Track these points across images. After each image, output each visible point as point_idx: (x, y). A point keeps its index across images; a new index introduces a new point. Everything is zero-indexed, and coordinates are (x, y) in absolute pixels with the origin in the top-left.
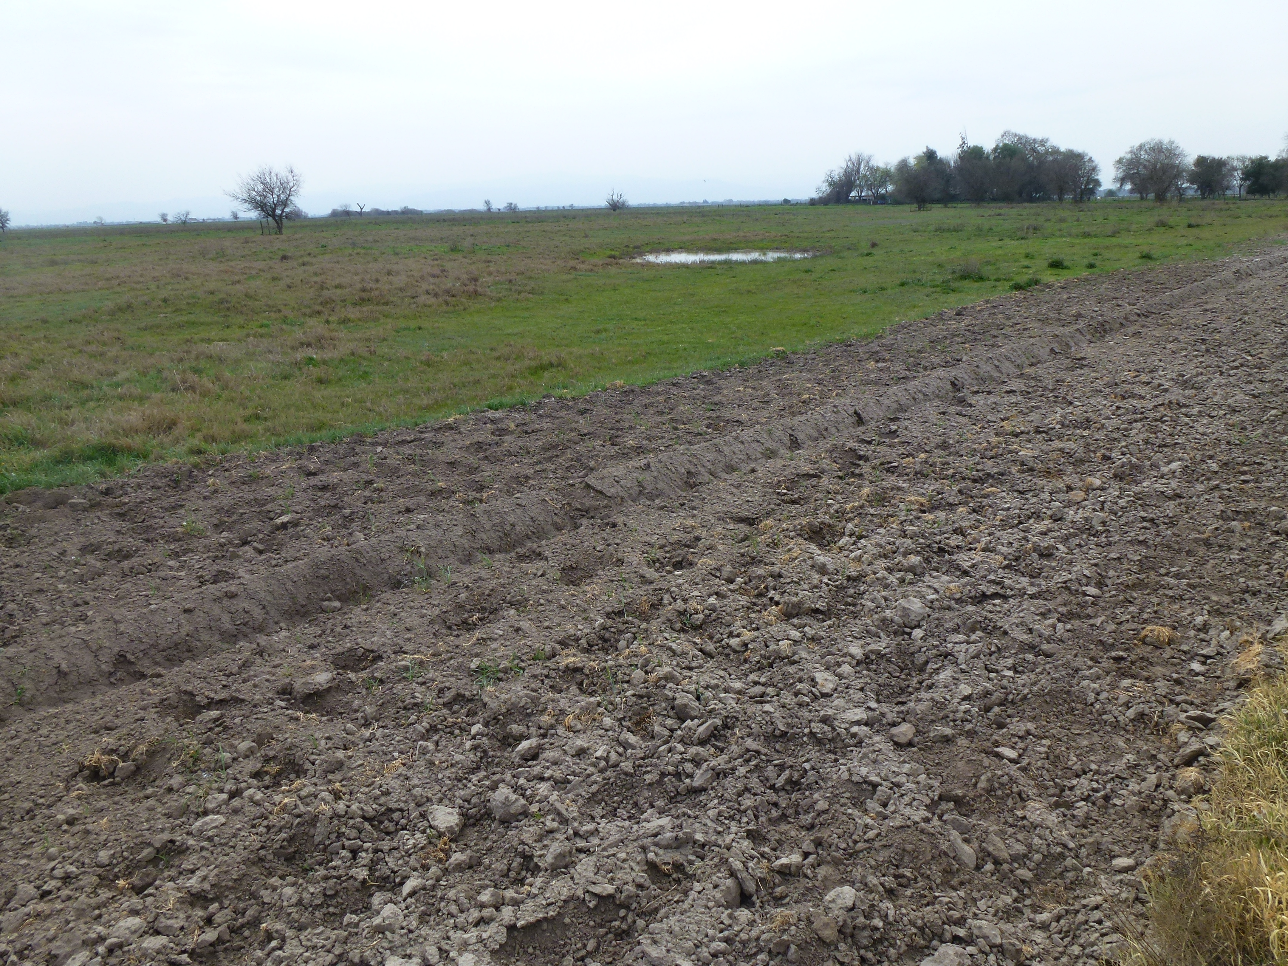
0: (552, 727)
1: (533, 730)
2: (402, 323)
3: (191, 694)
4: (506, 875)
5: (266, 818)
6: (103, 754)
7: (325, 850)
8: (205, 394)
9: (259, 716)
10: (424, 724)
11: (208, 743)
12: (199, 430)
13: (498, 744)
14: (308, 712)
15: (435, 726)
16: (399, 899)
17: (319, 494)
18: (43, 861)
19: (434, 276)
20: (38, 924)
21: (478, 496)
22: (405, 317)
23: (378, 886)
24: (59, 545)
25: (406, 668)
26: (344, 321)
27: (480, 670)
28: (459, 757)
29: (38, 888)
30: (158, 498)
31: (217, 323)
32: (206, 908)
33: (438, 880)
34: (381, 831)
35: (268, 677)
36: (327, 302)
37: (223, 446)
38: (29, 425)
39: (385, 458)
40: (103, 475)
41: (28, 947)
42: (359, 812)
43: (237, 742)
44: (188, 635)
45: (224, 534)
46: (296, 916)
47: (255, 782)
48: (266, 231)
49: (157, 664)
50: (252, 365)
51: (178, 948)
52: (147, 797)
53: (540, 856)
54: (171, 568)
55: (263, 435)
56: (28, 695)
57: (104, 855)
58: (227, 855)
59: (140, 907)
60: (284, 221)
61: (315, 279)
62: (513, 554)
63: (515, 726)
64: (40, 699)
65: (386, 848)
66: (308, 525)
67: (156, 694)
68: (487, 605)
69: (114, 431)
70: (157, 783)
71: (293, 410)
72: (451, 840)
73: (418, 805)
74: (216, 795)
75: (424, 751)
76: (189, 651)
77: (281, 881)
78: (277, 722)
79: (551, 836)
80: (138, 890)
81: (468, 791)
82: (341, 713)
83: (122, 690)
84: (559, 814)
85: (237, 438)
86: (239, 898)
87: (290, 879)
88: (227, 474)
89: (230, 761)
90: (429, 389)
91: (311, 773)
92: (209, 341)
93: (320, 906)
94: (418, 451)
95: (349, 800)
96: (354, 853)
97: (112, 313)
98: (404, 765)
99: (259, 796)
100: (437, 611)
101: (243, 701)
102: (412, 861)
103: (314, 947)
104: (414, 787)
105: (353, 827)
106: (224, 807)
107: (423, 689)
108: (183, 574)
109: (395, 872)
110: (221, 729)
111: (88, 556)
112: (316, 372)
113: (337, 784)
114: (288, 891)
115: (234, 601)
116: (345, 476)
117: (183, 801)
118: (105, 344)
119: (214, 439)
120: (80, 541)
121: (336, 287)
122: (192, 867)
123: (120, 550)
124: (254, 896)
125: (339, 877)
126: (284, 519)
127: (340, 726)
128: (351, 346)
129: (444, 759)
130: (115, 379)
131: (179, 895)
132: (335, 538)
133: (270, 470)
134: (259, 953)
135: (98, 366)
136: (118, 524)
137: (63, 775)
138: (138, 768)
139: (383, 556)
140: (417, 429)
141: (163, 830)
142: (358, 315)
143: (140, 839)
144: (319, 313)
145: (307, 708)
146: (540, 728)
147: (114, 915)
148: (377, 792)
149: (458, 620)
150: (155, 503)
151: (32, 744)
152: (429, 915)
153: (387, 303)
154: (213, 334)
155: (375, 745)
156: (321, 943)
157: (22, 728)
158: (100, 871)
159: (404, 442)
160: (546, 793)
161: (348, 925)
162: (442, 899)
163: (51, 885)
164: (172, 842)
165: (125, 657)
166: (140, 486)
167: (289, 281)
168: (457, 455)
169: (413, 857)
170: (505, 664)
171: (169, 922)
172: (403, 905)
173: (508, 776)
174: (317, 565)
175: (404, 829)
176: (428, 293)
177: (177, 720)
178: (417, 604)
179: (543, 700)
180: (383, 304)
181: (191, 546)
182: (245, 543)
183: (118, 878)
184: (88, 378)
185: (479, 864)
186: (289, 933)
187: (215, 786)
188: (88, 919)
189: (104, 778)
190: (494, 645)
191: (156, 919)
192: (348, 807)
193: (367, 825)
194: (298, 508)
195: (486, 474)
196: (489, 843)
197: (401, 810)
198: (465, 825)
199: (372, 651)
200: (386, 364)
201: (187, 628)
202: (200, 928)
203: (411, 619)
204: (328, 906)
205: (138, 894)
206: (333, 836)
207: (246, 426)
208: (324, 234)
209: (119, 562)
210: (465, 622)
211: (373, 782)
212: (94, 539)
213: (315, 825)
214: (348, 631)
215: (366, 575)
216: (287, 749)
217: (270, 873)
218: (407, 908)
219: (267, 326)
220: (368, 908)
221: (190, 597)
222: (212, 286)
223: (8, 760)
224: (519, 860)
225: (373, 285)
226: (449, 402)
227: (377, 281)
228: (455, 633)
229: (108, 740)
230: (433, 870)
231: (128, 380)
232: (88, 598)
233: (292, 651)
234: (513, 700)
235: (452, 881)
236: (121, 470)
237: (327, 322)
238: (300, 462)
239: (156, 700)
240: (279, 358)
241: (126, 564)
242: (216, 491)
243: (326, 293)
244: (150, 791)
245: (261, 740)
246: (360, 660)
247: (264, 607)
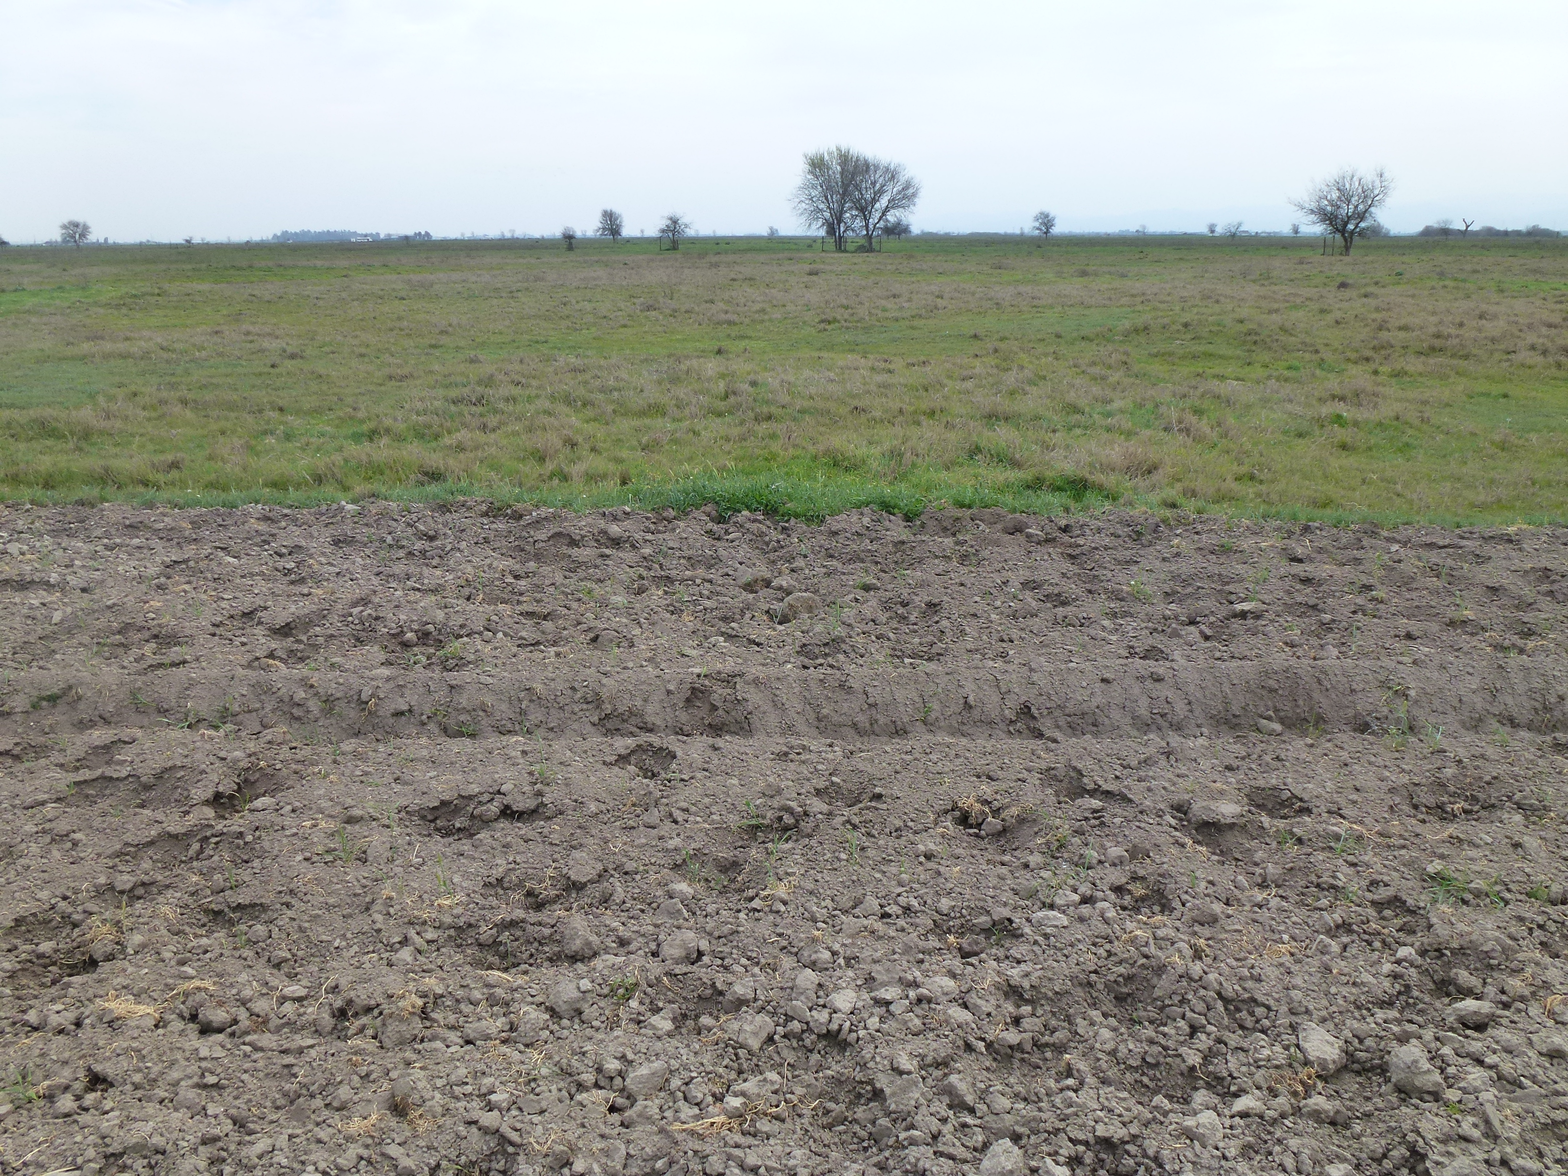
0: (1522, 999)
1: (1491, 990)
2: (1482, 386)
3: (1080, 773)
4: (1379, 1161)
5: (1111, 942)
6: (978, 801)
7: (1162, 1009)
8: (1199, 439)
9: (1143, 825)
10: (1336, 916)
11: (1079, 832)
12: (1179, 480)
13: (1432, 986)
14: (1199, 843)
15: (1350, 925)
16: (1227, 1112)
17: (1299, 586)
18: (894, 883)
19: (1550, 326)
20: (870, 940)
21: (1520, 642)
22: (1487, 378)
23: (1207, 1083)
24: (1004, 573)
25: (1337, 837)
26: (1397, 375)
27: (1439, 878)
28: (1366, 977)
29: (882, 906)
30: (1114, 548)
31: (1238, 358)
32: (1019, 1007)
33: (1283, 1116)
34: (1235, 1020)
35: (1167, 785)
36: (1383, 347)
37: (1201, 504)
38: (1014, 443)
39: (1399, 561)
40: (1067, 510)
41: (855, 958)
42: (1216, 985)
43: (1108, 844)
44: (1098, 707)
45: (1173, 606)
46: (1104, 1066)
47: (1112, 896)
48: (1329, 250)
49: (1058, 727)
50: (1264, 413)
51: (979, 1032)
52: (1003, 864)
53: (1437, 1163)
54: (1104, 628)
55: (1251, 500)
56: (933, 715)
57: (945, 904)
58: (1058, 962)
59: (959, 972)
60: (1356, 238)
61: (1375, 315)
62: (1548, 739)
63: (1466, 973)
64: (942, 724)
65: (1232, 1044)
66: (1272, 621)
67: (1047, 759)
68: (1481, 796)
69: (1092, 465)
70: (1016, 853)
71: (1297, 477)
72: (1319, 1077)
73: (1292, 1012)
74: (1068, 893)
75: (1324, 951)
76: (1094, 725)
77: (1102, 1019)
78: (1162, 839)
79: (1464, 1145)
80: (965, 955)
81: (1365, 1027)
82: (1237, 860)
83: (1016, 743)
84: (1487, 1122)
85: (1220, 498)
86: (1054, 1014)
87: (1113, 1021)
88: (1196, 537)
89: (1095, 861)
90: (1492, 481)
91: (1176, 914)
92: (1222, 378)
93: (1136, 1069)
94: (1450, 562)
95: (1209, 966)
96: (1194, 1030)
97: (1126, 334)
98: (1292, 955)
99: (1111, 914)
100: (1405, 779)
101: (1130, 801)
102: (1260, 1075)
103: (1110, 1111)
104: (1294, 987)
105: (1202, 999)
106: (1072, 908)
107: (1351, 871)
108: (1114, 638)
109: (1234, 1078)
110: (1097, 822)
111: (1027, 592)
112: (1342, 434)
113: (1202, 940)
114: (1106, 1033)
115: (1158, 685)
116: (1338, 572)
117: (1034, 883)
118: (1110, 367)
119: (1194, 494)
120: (1024, 574)
121: (1400, 329)
122: (1019, 956)
123: (1059, 595)
124: (1069, 1019)
125: (1165, 1048)
126: (1246, 606)
127: (1230, 874)
128: (1397, 407)
129: (1346, 970)
130: (1109, 408)
131: (997, 979)
132: (1301, 645)
133: (1247, 544)
134: (1052, 1083)
135: (1096, 390)
136: (1066, 566)
137: (937, 808)
138: (1004, 830)
139: (1354, 686)
140: (1457, 531)
141: (1005, 904)
142: (1420, 368)
143: (982, 904)
144: (1367, 359)
145: (1200, 838)
146: (1503, 992)
147: (934, 967)
148: (1246, 972)
149: (1431, 801)
150: (1110, 552)
151: (920, 765)
152: (1257, 1152)
153: (1466, 357)
154: (1229, 371)
155: (1263, 915)
156: (1119, 1110)
157: (917, 745)
158: (937, 917)
159: (1431, 546)
160: (1478, 1083)
161: (1156, 1107)
162: (1279, 1141)
163: (892, 909)
164: (1010, 921)
165: (1029, 708)
166: (1099, 530)
167: (1338, 315)
168: (1505, 580)
169: (1262, 1071)
170: (1479, 884)
171: (980, 1002)
172: (1228, 1123)
173: (1428, 1034)
174: (1266, 672)
175: (1263, 1031)
176: (1533, 348)
177: (1057, 794)
178: (1379, 761)
179: (1520, 956)
180: (1461, 357)
181: (1132, 610)
182: (1192, 622)
183: (950, 932)
184: (1082, 403)
185: (1347, 1126)
186: (1090, 1080)
187: (1071, 882)
188: (911, 959)
189: (971, 827)
190: (1473, 853)
191: (968, 991)
192: (1206, 973)
193: (1220, 1005)
194: (1267, 598)
195: (1543, 616)
196: (1369, 1107)
197: (1269, 1008)
198: (1345, 1067)
199: (1301, 800)
200: (1440, 437)
201: (1099, 700)
202: (1006, 1024)
203: (1365, 777)
204: (1143, 1074)
205: (962, 957)
206: (1176, 999)
207: (1235, 486)
208: (1405, 259)
209: (1055, 606)
210: (1440, 807)
211: (1245, 959)
212: (1038, 576)
213: (1160, 976)
214: (1279, 764)
215: (1325, 703)
216: (1160, 875)
217: (1095, 1004)
218: (1231, 1127)
219: (1296, 369)
220: (1186, 1101)
221: (1112, 666)
222: (1244, 312)
223: (897, 772)
224: (1403, 1151)
225: (1453, 331)
226: (1518, 504)
227: (1461, 325)
228: (1421, 816)
229: (986, 789)
230: (1281, 1100)
231: (1122, 411)
232: (1014, 636)
233: (1205, 764)
234: (1474, 937)
235: (1300, 1127)
236: (1085, 509)
237: (1376, 372)
238: (1286, 541)
239: (1044, 766)
240: (1298, 410)
241: (1060, 611)
242: (1178, 555)
243: (1384, 335)
244: (1007, 858)
245: (1135, 853)
246: (1282, 804)
247: (1189, 703)
